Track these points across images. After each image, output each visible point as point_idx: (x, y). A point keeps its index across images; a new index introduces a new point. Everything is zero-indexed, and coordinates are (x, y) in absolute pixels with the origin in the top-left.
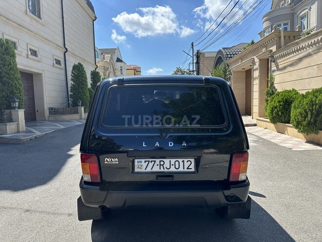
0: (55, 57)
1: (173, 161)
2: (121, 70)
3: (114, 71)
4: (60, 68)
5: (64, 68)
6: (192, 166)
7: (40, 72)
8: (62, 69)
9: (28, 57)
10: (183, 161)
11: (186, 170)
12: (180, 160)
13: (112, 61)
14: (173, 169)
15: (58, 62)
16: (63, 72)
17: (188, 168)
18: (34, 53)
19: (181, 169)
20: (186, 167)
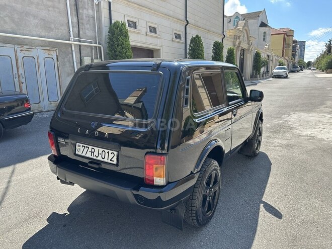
0: (175, 32)
1: (101, 150)
2: (264, 36)
3: (248, 39)
4: (180, 43)
5: (184, 42)
6: (115, 159)
7: (158, 48)
8: (182, 43)
9: (147, 35)
10: (108, 152)
11: (109, 161)
12: (106, 151)
13: (246, 28)
14: (100, 158)
15: (178, 36)
16: (183, 45)
17: (111, 160)
18: (153, 30)
19: (105, 160)
20: (109, 159)
